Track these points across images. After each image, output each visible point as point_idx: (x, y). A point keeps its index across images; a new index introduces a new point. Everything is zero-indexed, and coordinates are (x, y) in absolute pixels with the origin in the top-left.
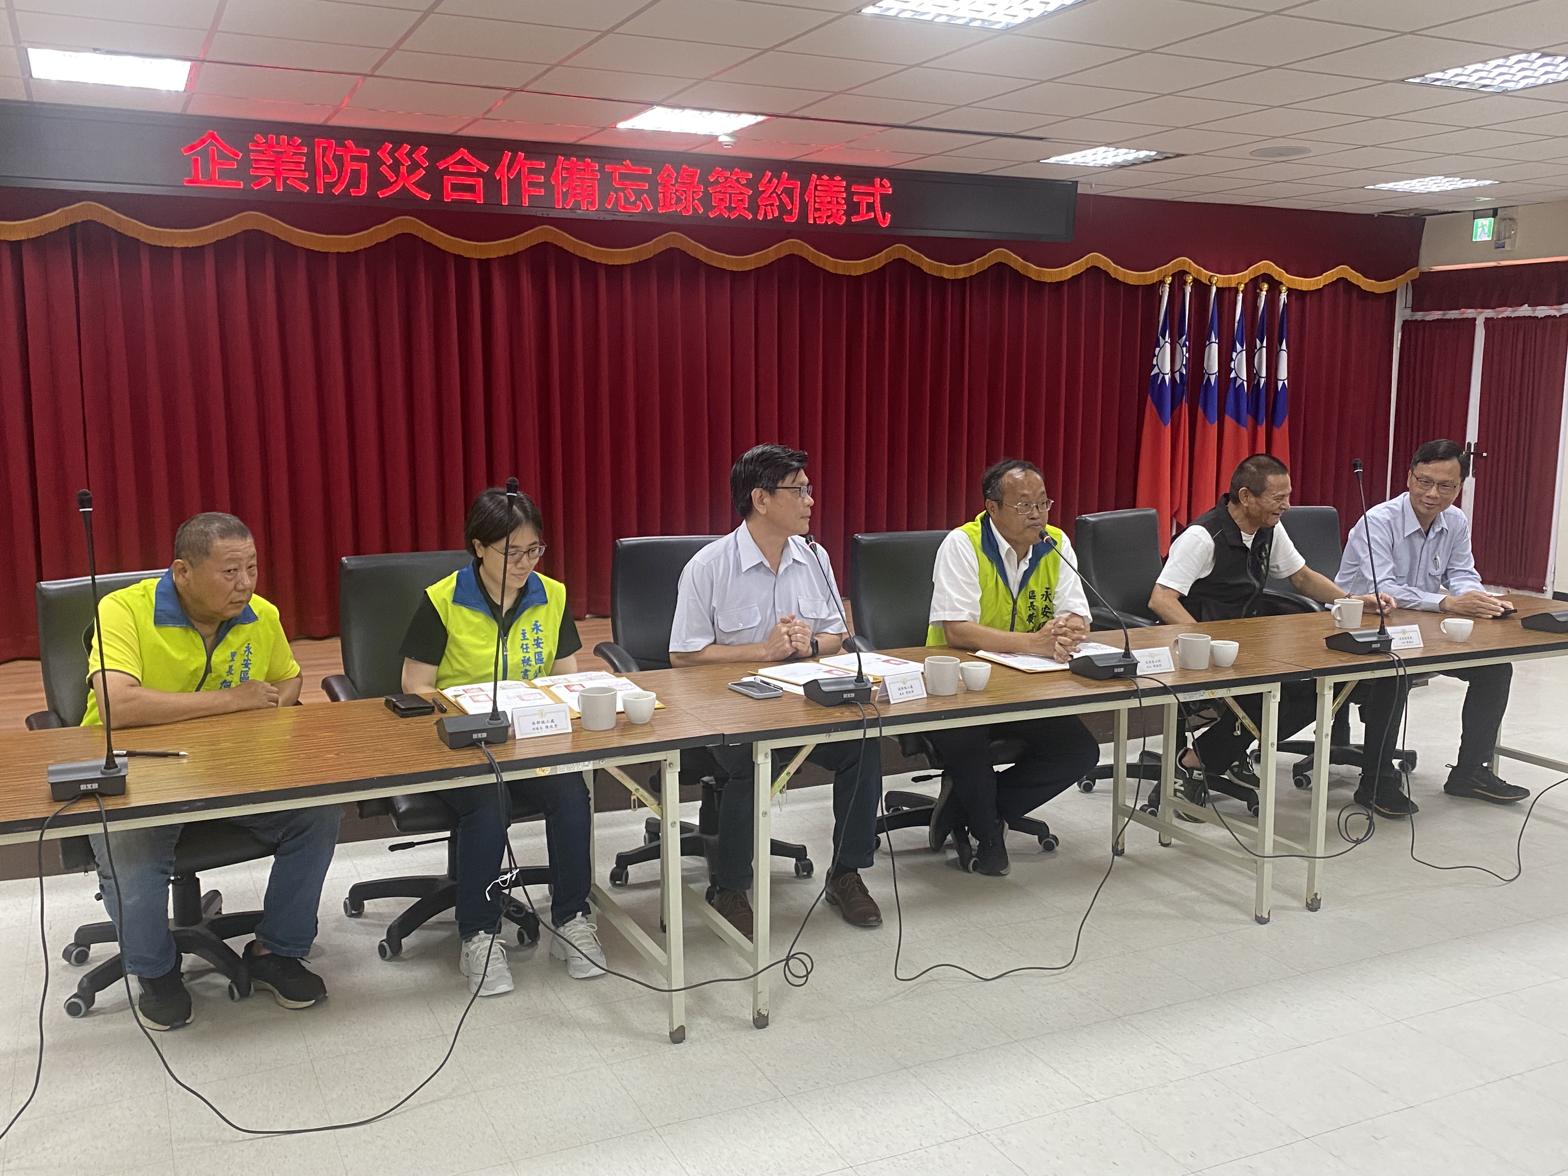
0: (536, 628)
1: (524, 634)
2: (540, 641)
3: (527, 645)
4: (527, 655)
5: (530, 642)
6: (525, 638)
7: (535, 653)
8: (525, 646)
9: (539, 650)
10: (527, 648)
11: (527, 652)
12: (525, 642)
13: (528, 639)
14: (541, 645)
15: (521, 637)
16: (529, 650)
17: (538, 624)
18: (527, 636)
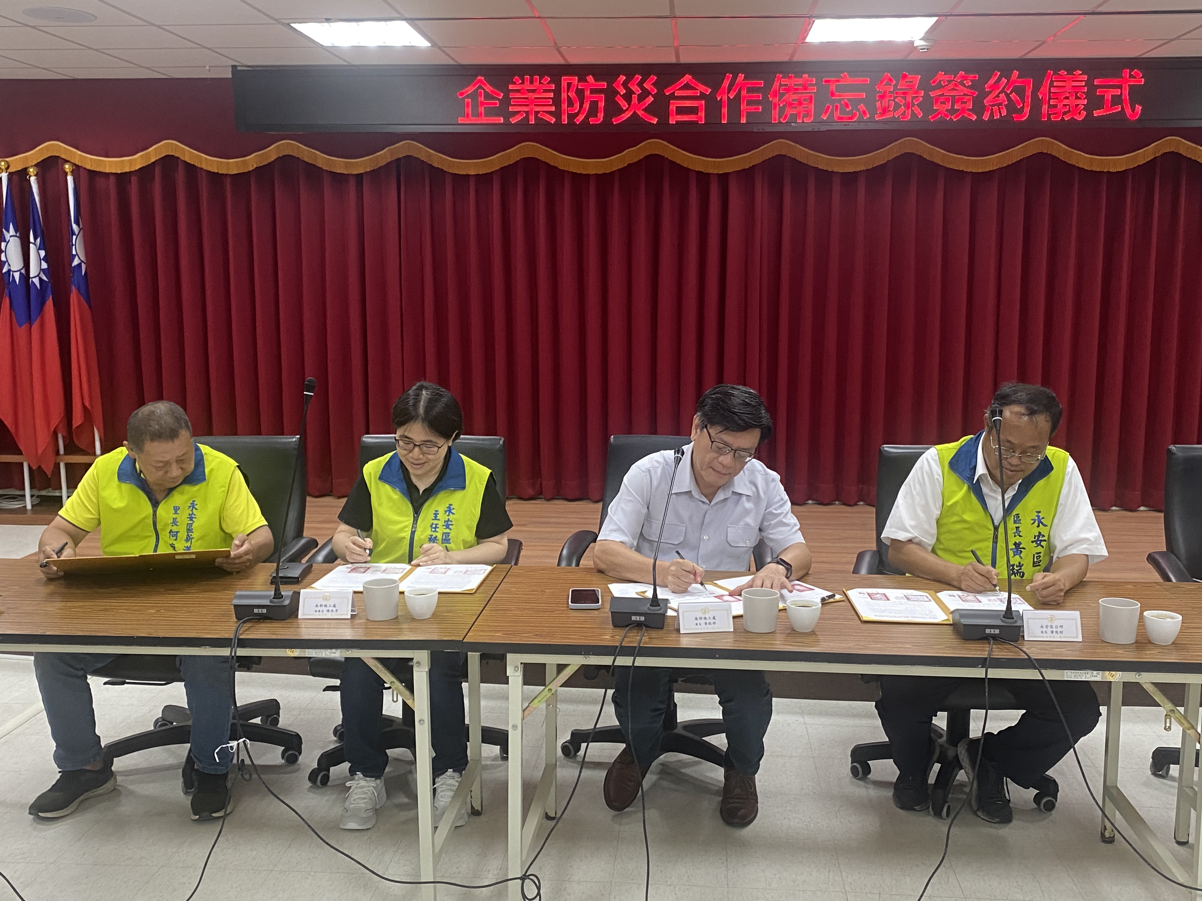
0: (449, 510)
1: (436, 515)
2: (449, 523)
3: (436, 525)
4: (434, 534)
5: (441, 523)
6: (436, 518)
7: (443, 533)
8: (434, 526)
9: (447, 531)
10: (436, 528)
11: (435, 531)
12: (435, 522)
13: (439, 520)
14: (450, 527)
15: (433, 517)
16: (437, 530)
17: (452, 507)
18: (439, 517)
